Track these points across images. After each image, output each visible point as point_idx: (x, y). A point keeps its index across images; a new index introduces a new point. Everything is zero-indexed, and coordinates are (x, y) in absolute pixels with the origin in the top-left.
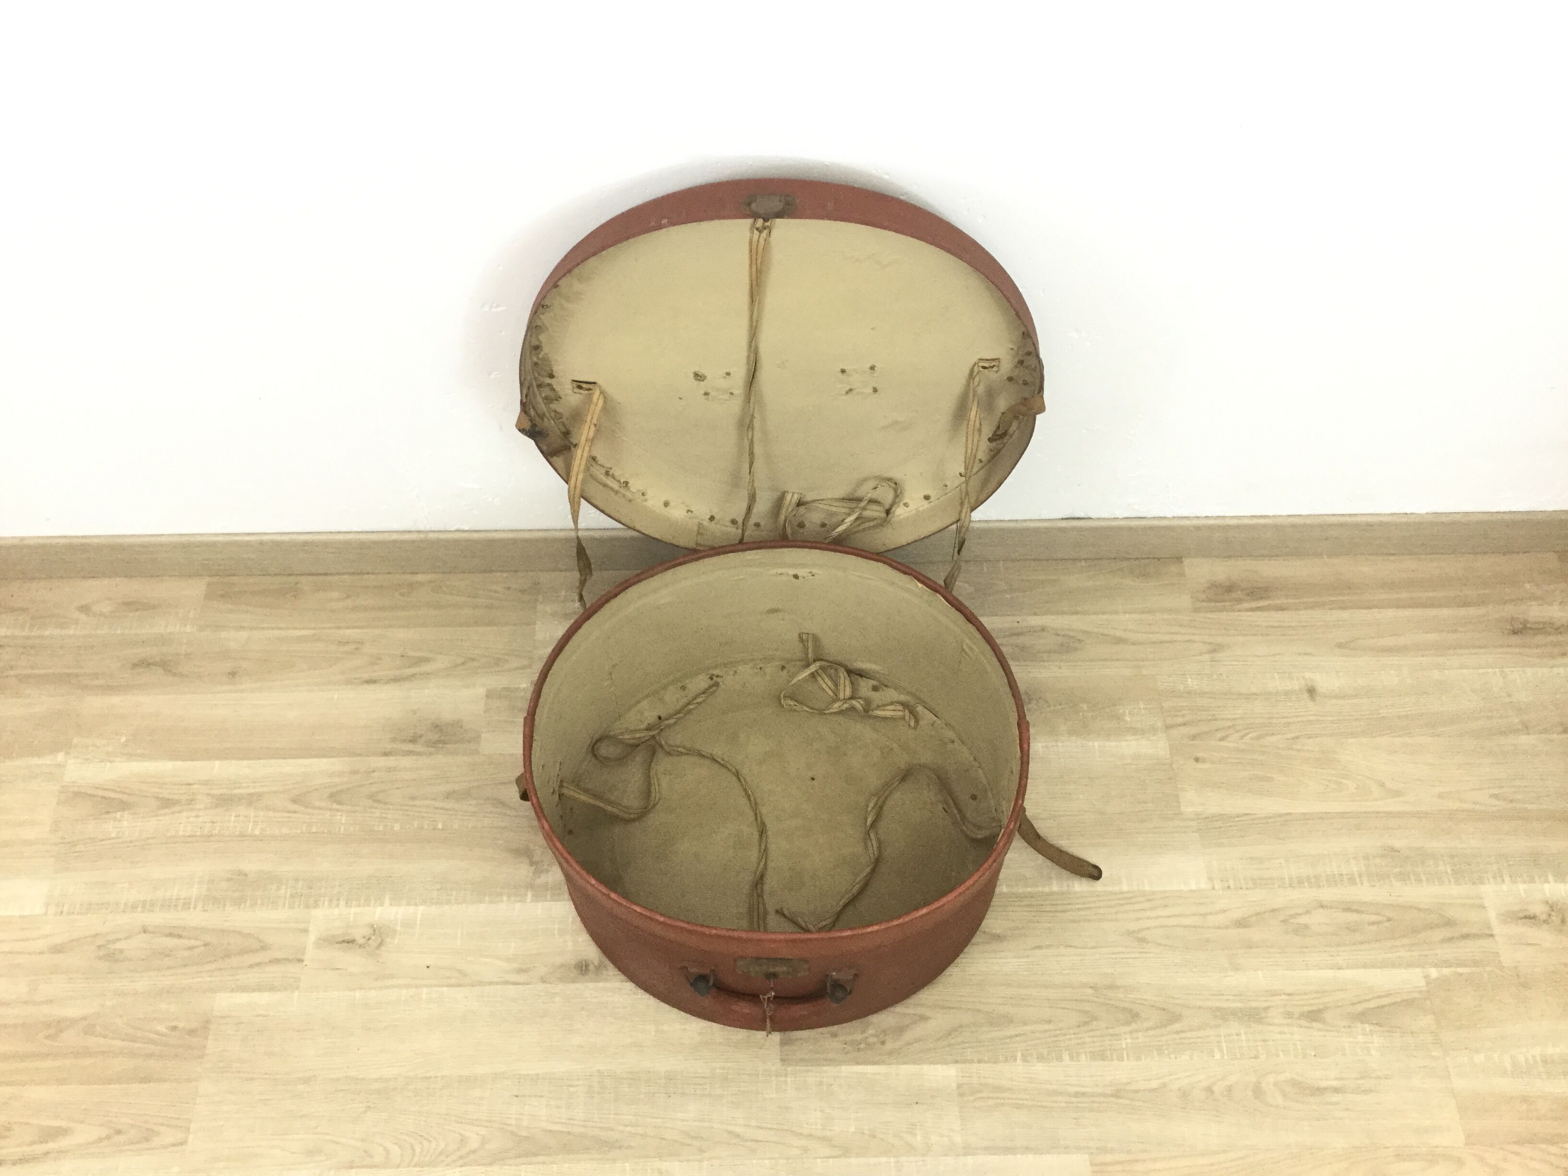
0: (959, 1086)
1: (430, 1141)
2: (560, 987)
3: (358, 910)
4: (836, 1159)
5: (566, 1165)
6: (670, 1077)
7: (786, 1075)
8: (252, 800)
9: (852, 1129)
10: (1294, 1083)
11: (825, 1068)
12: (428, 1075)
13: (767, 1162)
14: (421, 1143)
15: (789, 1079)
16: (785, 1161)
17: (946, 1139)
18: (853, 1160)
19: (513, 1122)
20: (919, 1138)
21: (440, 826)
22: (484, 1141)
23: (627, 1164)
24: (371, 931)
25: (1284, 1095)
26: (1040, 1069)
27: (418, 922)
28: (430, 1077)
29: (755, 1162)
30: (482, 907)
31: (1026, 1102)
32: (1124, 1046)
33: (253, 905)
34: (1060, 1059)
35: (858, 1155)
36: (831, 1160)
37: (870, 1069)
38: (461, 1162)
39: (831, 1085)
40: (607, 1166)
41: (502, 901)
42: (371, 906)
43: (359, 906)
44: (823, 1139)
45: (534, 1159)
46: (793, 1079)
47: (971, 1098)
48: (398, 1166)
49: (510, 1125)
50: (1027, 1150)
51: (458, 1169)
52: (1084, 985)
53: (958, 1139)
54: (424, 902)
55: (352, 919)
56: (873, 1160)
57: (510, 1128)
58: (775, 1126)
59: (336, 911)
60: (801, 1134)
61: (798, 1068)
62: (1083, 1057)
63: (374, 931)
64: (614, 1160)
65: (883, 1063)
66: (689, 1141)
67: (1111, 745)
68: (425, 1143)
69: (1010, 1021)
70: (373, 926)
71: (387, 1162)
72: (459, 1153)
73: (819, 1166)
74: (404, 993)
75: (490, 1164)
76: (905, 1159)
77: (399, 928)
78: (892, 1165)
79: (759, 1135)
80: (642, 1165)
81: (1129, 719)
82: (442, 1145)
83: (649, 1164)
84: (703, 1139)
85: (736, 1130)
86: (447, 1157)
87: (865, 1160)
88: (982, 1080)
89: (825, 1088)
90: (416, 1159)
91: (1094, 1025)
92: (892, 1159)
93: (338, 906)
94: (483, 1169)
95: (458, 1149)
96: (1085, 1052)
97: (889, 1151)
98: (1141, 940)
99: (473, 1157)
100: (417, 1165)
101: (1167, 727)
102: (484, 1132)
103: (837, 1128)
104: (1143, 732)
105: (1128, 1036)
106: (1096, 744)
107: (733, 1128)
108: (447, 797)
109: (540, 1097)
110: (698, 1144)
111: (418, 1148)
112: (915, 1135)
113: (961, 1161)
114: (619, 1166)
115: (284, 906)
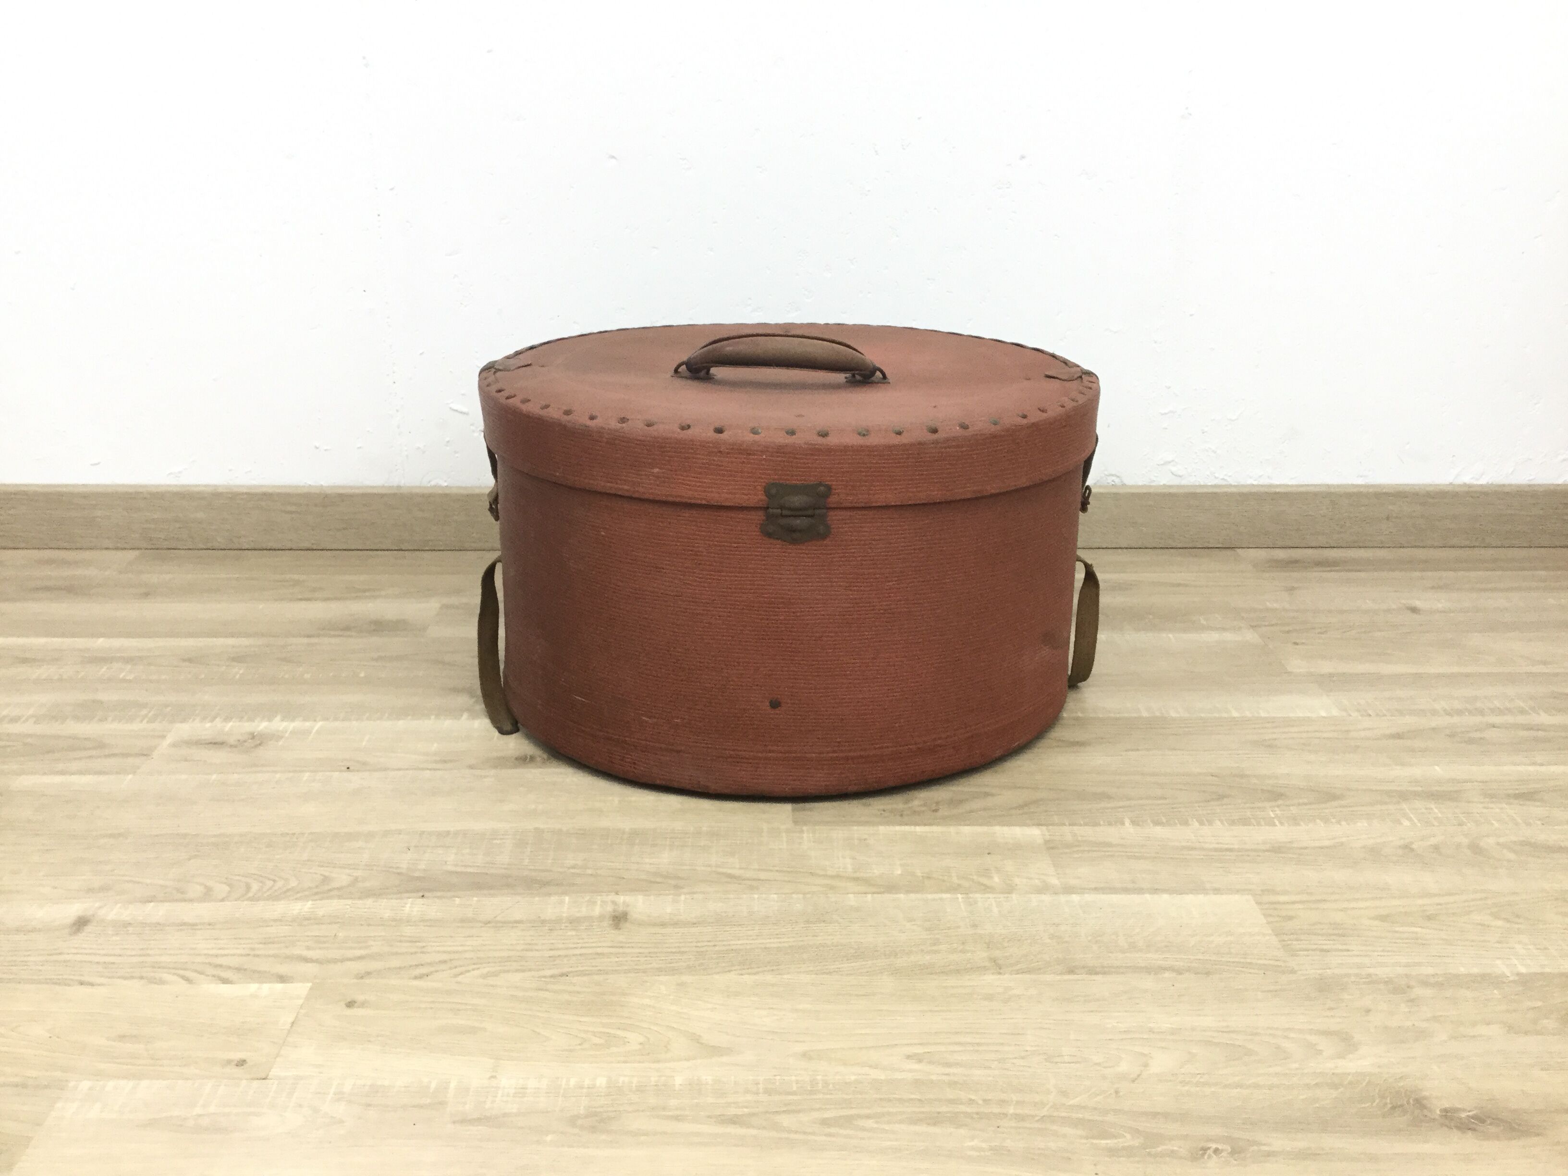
0: (1046, 842)
1: (274, 881)
2: (493, 772)
3: (238, 724)
4: (876, 895)
5: (475, 899)
6: (634, 833)
7: (801, 832)
8: (132, 660)
9: (899, 872)
10: (1525, 843)
12: (291, 832)
13: (775, 896)
14: (262, 882)
15: (805, 835)
16: (801, 896)
17: (1037, 881)
18: (902, 896)
19: (403, 866)
20: (996, 879)
21: (362, 675)
22: (357, 881)
23: (567, 899)
24: (251, 736)
25: (1515, 852)
26: (1159, 832)
27: (313, 732)
28: (294, 834)
29: (756, 896)
30: (401, 722)
31: (1146, 855)
32: (1273, 816)
33: (102, 720)
34: (1186, 823)
35: (908, 892)
36: (869, 896)
37: (919, 829)
38: (316, 897)
39: (865, 840)
40: (537, 899)
41: (430, 719)
42: (256, 721)
43: (240, 721)
44: (856, 879)
45: (430, 894)
46: (811, 835)
47: (1067, 851)
48: (223, 900)
49: (399, 868)
50: (1155, 891)
51: (310, 902)
52: (1205, 774)
53: (1054, 881)
54: (326, 719)
55: (227, 729)
56: (930, 896)
57: (399, 870)
58: (785, 869)
59: (208, 725)
60: (825, 876)
62: (1218, 823)
63: (254, 736)
64: (549, 894)
65: (938, 824)
66: (658, 880)
67: (1189, 636)
68: (269, 882)
69: (1109, 797)
70: (254, 733)
71: (207, 895)
72: (315, 890)
73: (852, 900)
74: (278, 776)
75: (360, 898)
76: (978, 896)
77: (287, 735)
78: (960, 900)
79: (763, 875)
80: (588, 898)
81: (1205, 623)
82: (293, 883)
83: (599, 897)
84: (679, 878)
85: (729, 871)
86: (298, 892)
87: (919, 896)
88: (1080, 838)
89: (856, 842)
90: (250, 895)
91: (1225, 800)
92: (959, 896)
93: (212, 721)
94: (349, 902)
95: (317, 887)
96: (1219, 820)
97: (954, 889)
98: (1270, 746)
99: (335, 893)
100: (251, 899)
101: (1252, 627)
102: (358, 873)
103: (875, 871)
104: (1224, 629)
105: (1276, 809)
106: (1171, 636)
107: (724, 870)
108: (376, 660)
109: (449, 847)
110: (673, 882)
111: (255, 886)
112: (991, 877)
113: (1063, 898)
114: (554, 899)
115: (142, 721)
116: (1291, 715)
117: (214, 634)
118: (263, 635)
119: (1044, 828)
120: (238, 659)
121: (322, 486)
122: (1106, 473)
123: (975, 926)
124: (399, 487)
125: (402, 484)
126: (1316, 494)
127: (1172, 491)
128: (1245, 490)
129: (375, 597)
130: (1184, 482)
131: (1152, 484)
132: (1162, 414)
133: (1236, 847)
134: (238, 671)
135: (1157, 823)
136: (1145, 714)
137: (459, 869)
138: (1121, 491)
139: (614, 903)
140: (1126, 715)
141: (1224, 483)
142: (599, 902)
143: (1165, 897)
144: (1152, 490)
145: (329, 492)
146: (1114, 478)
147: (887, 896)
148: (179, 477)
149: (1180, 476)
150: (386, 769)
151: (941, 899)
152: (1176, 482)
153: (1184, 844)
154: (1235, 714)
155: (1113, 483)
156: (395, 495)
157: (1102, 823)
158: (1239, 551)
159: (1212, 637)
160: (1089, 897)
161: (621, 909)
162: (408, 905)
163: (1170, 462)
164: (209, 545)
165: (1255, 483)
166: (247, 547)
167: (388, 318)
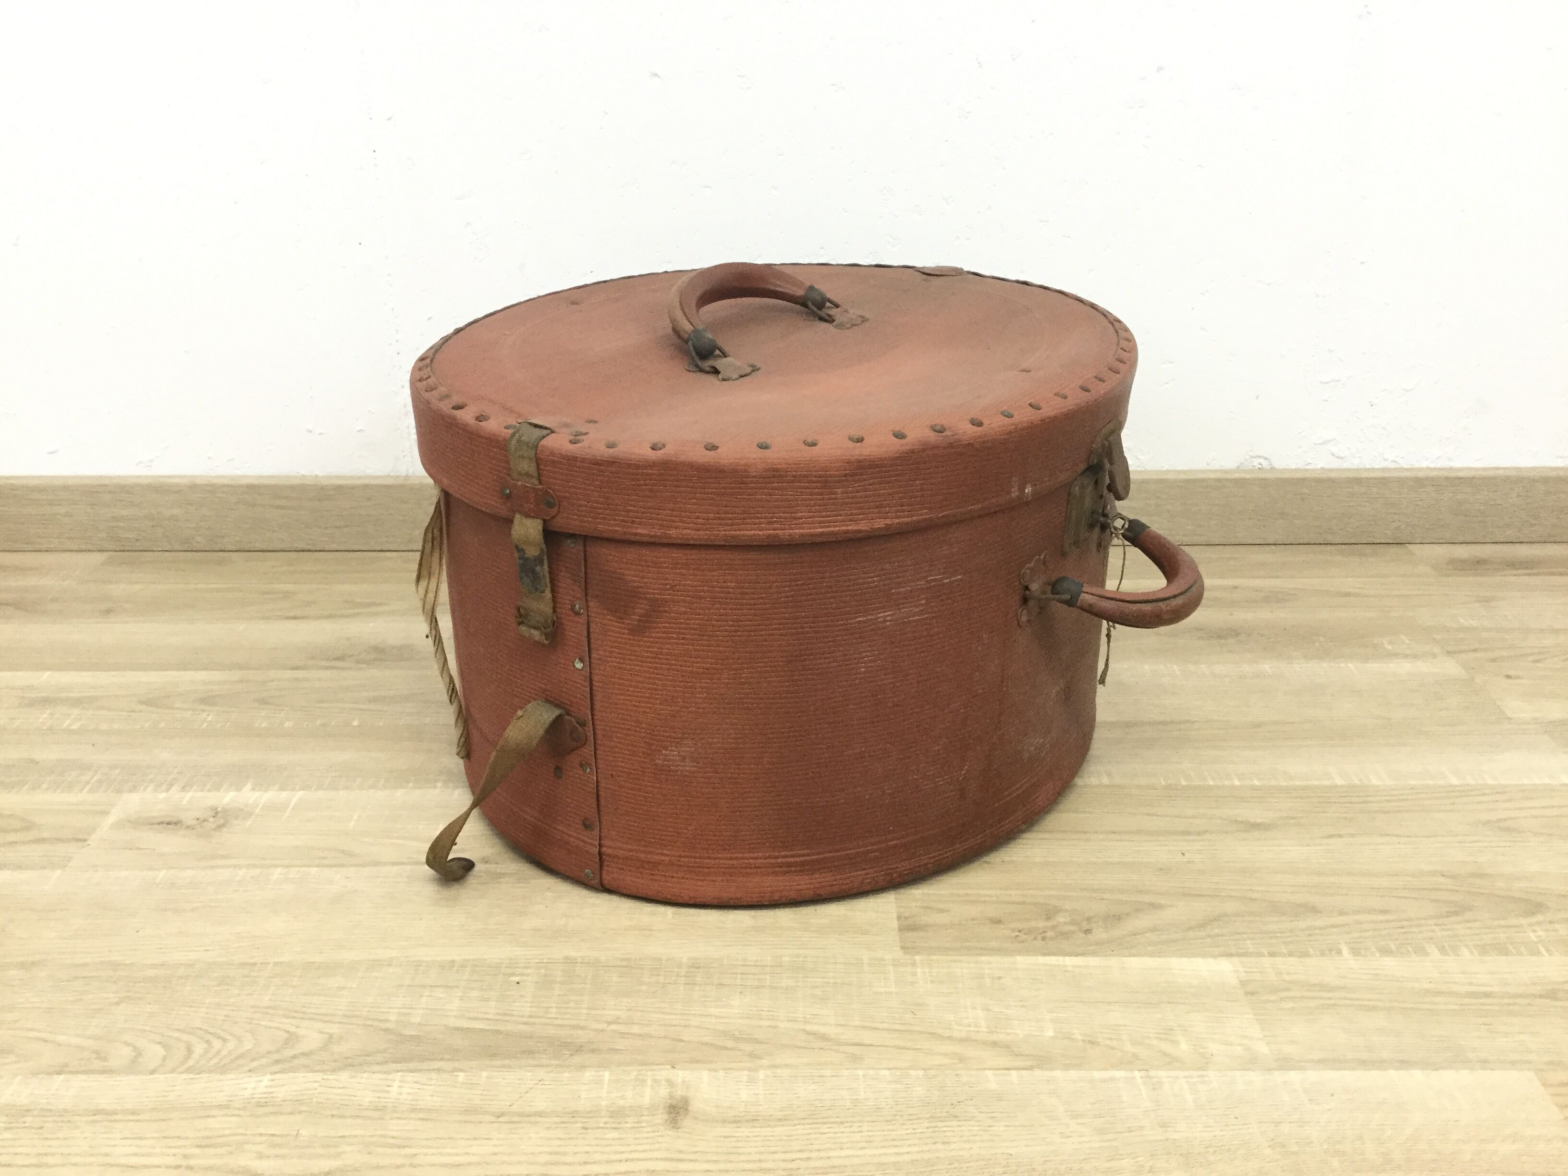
0: (1243, 983)
1: (225, 1040)
3: (199, 794)
4: (1023, 1072)
5: (484, 1074)
6: (695, 965)
7: (914, 964)
8: (78, 702)
9: (1050, 1033)
11: (984, 959)
12: (251, 961)
13: (887, 1072)
14: (208, 1042)
15: (919, 970)
16: (921, 1073)
17: (1239, 1048)
18: (1058, 1074)
19: (393, 1018)
20: (1184, 1046)
21: (355, 723)
22: (330, 1039)
23: (606, 1075)
24: (213, 813)
26: (1390, 964)
27: (291, 806)
28: (255, 964)
29: (860, 1073)
30: (399, 793)
31: (1379, 1004)
32: (1535, 940)
33: (34, 788)
34: (1421, 951)
35: (1067, 1067)
36: (1014, 1073)
37: (1069, 961)
38: (277, 1068)
39: (999, 978)
40: (566, 1075)
41: (435, 787)
42: (221, 790)
43: (202, 791)
44: (993, 1044)
45: (425, 1065)
46: (927, 970)
47: (1273, 998)
48: (152, 1072)
49: (387, 1021)
50: (1404, 1064)
51: (268, 1077)
52: (1434, 873)
53: (1263, 1048)
54: (306, 787)
55: (184, 802)
56: (1097, 1075)
57: (387, 1025)
58: (897, 1027)
59: (163, 795)
60: (950, 1038)
61: (934, 957)
62: (1465, 951)
63: (217, 813)
64: (582, 1067)
65: (1093, 954)
66: (730, 1044)
67: (1374, 666)
68: (217, 1044)
69: (1314, 910)
70: (216, 809)
71: (133, 1066)
72: (276, 1056)
73: (992, 1081)
74: (241, 872)
75: (333, 1071)
76: (1162, 1073)
77: (257, 811)
78: (1139, 1081)
79: (867, 1037)
80: (635, 1073)
81: (1390, 647)
82: (248, 1045)
83: (649, 1073)
84: (757, 1041)
85: (823, 1030)
86: (253, 1060)
87: (1082, 1073)
88: (1287, 978)
89: (988, 981)
90: (191, 1063)
91: (1468, 915)
92: (1137, 1074)
93: (168, 790)
94: (319, 1076)
95: (278, 1051)
96: (1465, 946)
97: (1129, 1062)
98: (1508, 830)
99: (303, 1061)
100: (189, 1070)
101: (1449, 653)
102: (334, 1029)
103: (1018, 1031)
104: (1415, 657)
105: (1537, 928)
106: (1350, 665)
107: (815, 1028)
108: (374, 700)
109: (451, 987)
110: (748, 1047)
111: (199, 1049)
112: (1175, 1043)
113: (1278, 1077)
114: (589, 1074)
115: (81, 791)
116: (1526, 781)
117: (184, 666)
118: (240, 667)
119: (1235, 960)
120: (207, 700)
121: (317, 476)
122: (1251, 454)
123: (1164, 1126)
124: (407, 477)
125: (410, 473)
126: (1507, 479)
127: (1333, 475)
128: (1421, 475)
129: (377, 614)
130: (1346, 465)
131: (1307, 467)
132: (1322, 383)
133: (1496, 989)
134: (208, 717)
135: (1385, 951)
136: (1339, 781)
137: (465, 1024)
138: (1269, 476)
139: (670, 1083)
140: (1316, 783)
141: (1393, 466)
142: (649, 1082)
143: (1417, 1074)
144: (1308, 475)
145: (325, 482)
146: (1262, 461)
147: (1039, 1074)
148: (150, 466)
149: (1341, 458)
150: (377, 864)
151: (1113, 1079)
152: (1335, 464)
153: (1426, 986)
154: (1455, 781)
155: (1260, 466)
156: (403, 486)
157: (1311, 951)
158: (1410, 547)
159: (1403, 667)
160: (1313, 1076)
161: (679, 1093)
162: (396, 1084)
163: (1330, 441)
164: (186, 547)
165: (1432, 466)
166: (233, 548)
167: (389, 275)
